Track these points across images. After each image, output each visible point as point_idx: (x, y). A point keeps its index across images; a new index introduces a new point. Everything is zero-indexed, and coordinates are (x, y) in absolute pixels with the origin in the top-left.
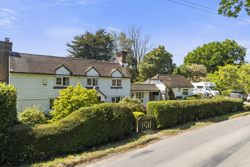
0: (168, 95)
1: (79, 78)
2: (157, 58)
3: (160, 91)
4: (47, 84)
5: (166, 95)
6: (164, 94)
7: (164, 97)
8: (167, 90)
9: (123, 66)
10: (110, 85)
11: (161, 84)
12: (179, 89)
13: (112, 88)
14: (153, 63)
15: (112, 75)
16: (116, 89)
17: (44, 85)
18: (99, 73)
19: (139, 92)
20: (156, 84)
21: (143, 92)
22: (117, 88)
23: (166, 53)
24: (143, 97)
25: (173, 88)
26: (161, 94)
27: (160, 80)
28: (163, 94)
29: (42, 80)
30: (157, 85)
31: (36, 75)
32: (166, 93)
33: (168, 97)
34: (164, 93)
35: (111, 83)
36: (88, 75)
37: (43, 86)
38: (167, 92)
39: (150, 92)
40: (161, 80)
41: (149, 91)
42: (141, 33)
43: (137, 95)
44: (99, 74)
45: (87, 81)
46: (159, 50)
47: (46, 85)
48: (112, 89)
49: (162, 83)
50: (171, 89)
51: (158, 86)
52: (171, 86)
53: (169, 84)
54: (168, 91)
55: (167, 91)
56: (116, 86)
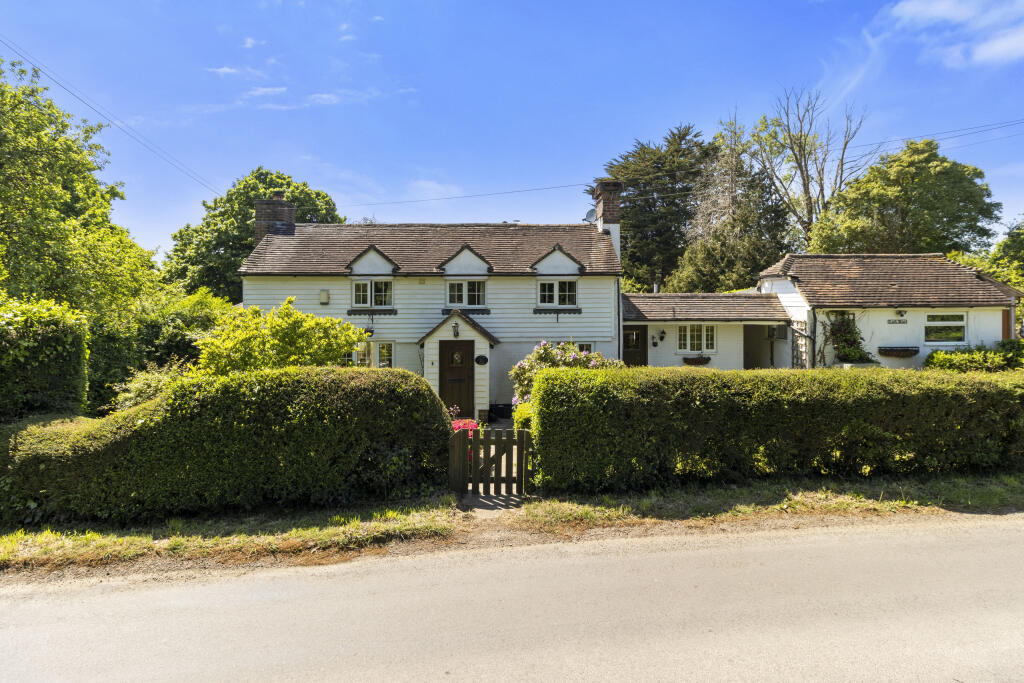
0: (826, 341)
1: (420, 283)
2: (893, 192)
3: (789, 322)
4: (331, 302)
5: (812, 339)
6: (805, 337)
7: (803, 349)
8: (821, 317)
9: (607, 232)
10: (530, 301)
11: (794, 295)
12: (900, 313)
13: (537, 311)
14: (869, 215)
15: (536, 266)
16: (555, 315)
17: (322, 304)
18: (487, 262)
19: (692, 326)
20: (779, 295)
21: (712, 329)
22: (557, 312)
23: (945, 164)
24: (710, 346)
25: (858, 312)
26: (793, 335)
27: (789, 279)
28: (802, 335)
29: (318, 291)
30: (781, 299)
31: (298, 278)
32: (814, 332)
33: (830, 351)
34: (804, 333)
35: (534, 296)
36: (449, 273)
37: (321, 306)
38: (819, 329)
39: (745, 326)
40: (795, 279)
41: (741, 320)
42: (820, 110)
43: (682, 338)
44: (487, 266)
45: (448, 290)
46: (906, 159)
47: (326, 304)
48: (538, 315)
49: (797, 289)
50: (843, 313)
51: (784, 304)
52: (842, 302)
53: (836, 292)
54: (828, 323)
55: (824, 324)
56: (556, 304)
